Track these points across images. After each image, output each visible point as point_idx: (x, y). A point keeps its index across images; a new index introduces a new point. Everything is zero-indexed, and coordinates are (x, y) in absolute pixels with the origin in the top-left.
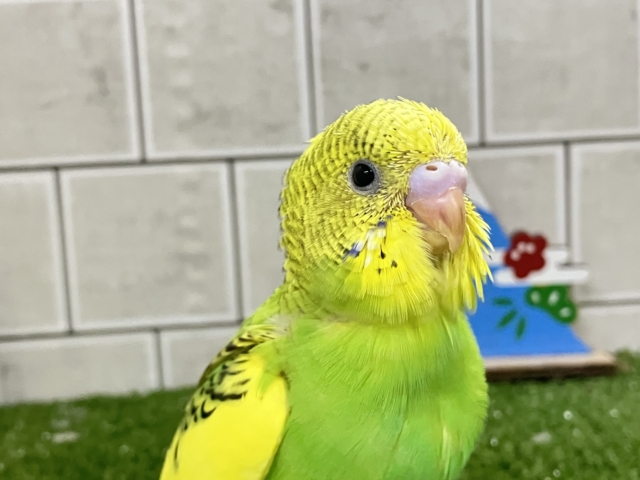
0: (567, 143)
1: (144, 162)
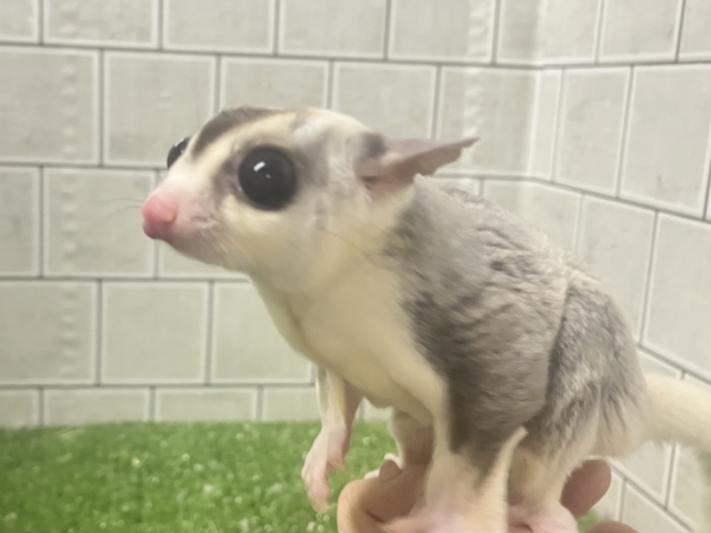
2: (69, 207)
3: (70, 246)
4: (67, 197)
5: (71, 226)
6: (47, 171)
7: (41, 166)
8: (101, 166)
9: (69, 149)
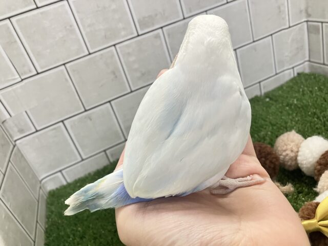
2: (132, 59)
3: (138, 74)
4: (129, 54)
5: (136, 66)
6: (117, 46)
7: (114, 45)
8: (138, 36)
9: (123, 33)
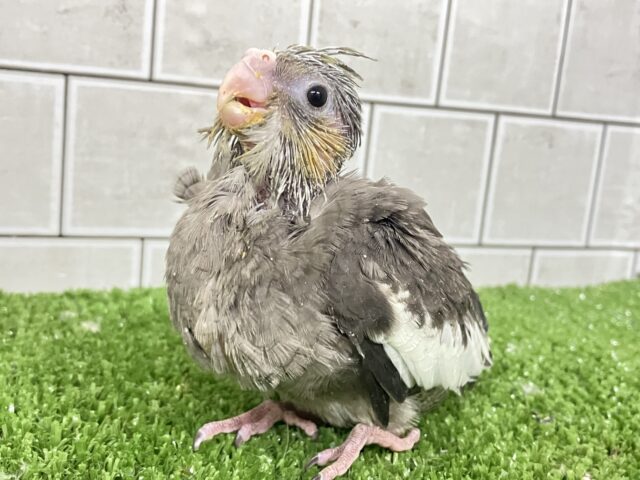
0: (497, 114)
1: (151, 80)
